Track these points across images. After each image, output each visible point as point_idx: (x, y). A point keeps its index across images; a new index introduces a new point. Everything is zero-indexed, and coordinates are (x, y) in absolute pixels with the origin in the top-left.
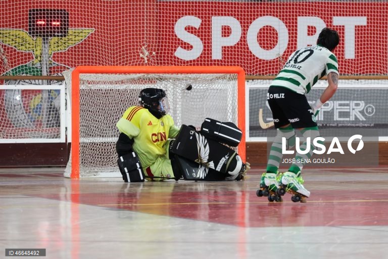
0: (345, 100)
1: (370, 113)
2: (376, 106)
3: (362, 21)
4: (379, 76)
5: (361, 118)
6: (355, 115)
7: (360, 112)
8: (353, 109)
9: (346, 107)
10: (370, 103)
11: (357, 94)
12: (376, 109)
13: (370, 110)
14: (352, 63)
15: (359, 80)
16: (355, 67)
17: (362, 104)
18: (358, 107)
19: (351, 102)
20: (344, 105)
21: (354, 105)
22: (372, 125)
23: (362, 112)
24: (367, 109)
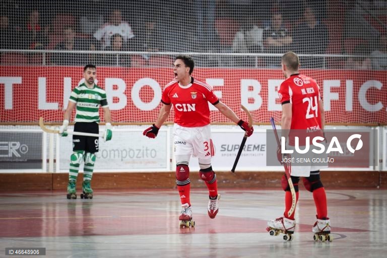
0: (4, 141)
1: (24, 151)
2: (28, 146)
3: (18, 80)
4: (31, 123)
5: (18, 155)
6: (13, 153)
7: (17, 150)
8: (11, 148)
9: (5, 147)
10: (24, 143)
11: (14, 137)
12: (29, 148)
13: (24, 149)
14: (10, 113)
15: (16, 126)
16: (12, 116)
17: (18, 144)
18: (15, 147)
19: (10, 142)
20: (4, 145)
21: (11, 145)
22: (26, 160)
23: (18, 151)
24: (22, 149)
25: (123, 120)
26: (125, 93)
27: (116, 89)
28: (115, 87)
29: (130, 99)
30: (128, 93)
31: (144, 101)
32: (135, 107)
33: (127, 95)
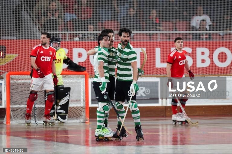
1: (147, 93)
2: (150, 90)
4: (151, 76)
5: (144, 95)
6: (141, 94)
8: (140, 91)
10: (148, 88)
11: (142, 84)
12: (151, 91)
13: (148, 91)
17: (144, 88)
18: (142, 90)
21: (140, 89)
22: (149, 98)
23: (144, 92)
24: (146, 91)
25: (208, 73)
26: (209, 57)
27: (204, 54)
28: (203, 53)
29: (212, 60)
30: (211, 56)
31: (221, 62)
32: (215, 65)
33: (210, 58)
